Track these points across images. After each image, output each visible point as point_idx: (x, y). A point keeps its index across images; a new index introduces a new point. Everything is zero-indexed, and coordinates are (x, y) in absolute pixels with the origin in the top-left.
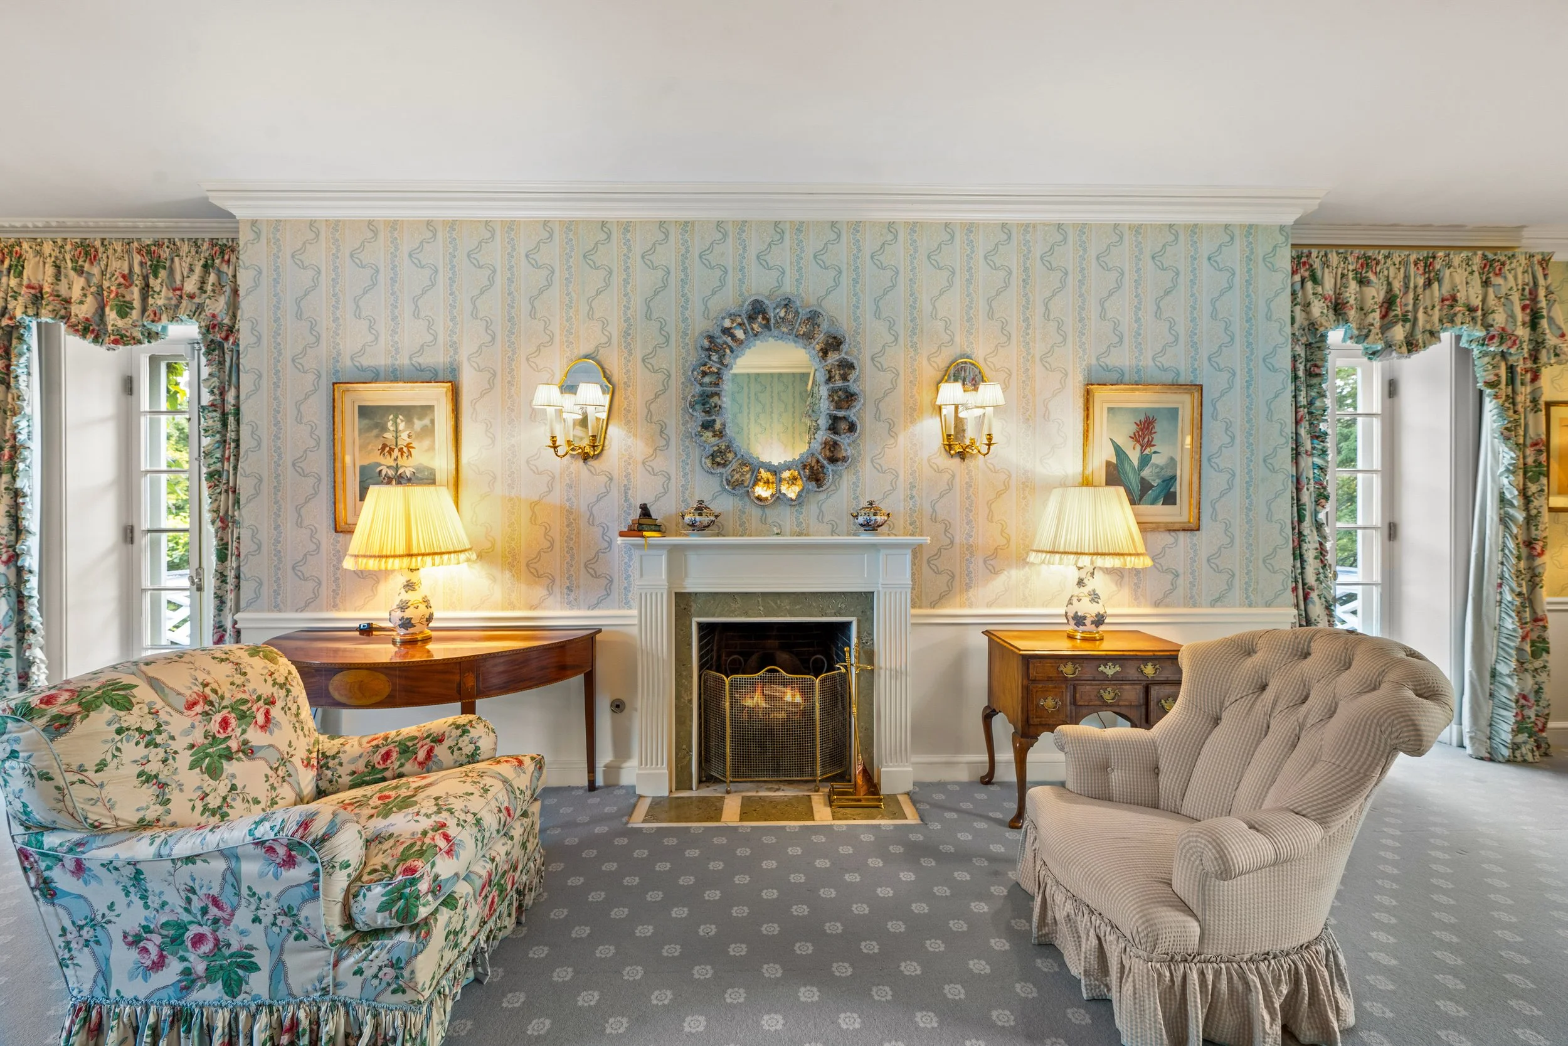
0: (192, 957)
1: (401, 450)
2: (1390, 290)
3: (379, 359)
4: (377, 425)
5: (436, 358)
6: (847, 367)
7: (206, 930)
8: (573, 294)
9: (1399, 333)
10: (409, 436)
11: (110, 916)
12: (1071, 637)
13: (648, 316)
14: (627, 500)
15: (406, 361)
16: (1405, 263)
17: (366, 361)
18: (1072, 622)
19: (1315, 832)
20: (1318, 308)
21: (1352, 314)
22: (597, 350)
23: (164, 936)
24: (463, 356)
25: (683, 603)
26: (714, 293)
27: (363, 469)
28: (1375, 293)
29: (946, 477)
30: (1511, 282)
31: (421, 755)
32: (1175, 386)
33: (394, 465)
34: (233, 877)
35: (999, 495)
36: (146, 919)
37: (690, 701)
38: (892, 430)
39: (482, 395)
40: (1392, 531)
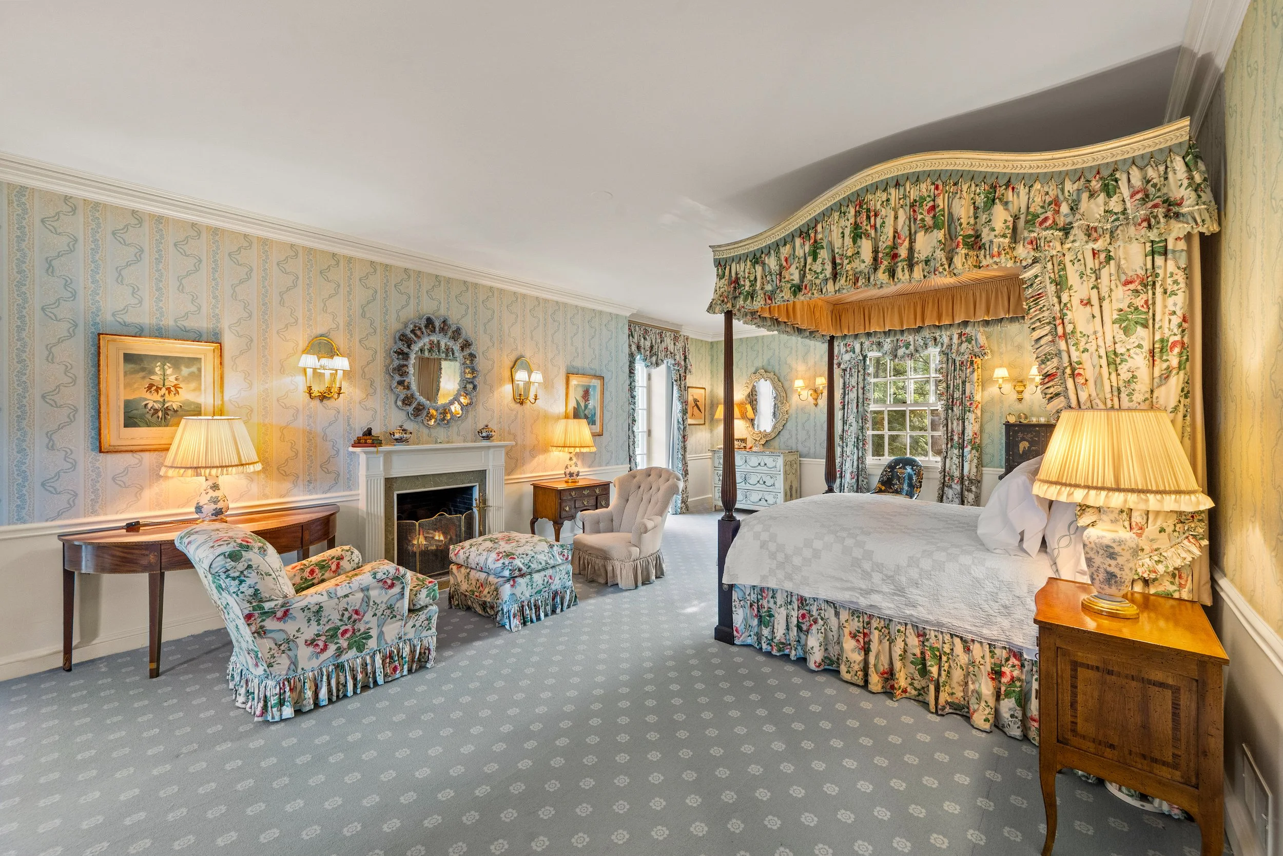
0: (341, 641)
1: (169, 389)
2: (652, 343)
3: (145, 319)
4: (143, 369)
5: (202, 323)
6: (472, 356)
7: (349, 627)
8: (312, 294)
9: (654, 359)
10: (176, 379)
11: (297, 634)
12: (567, 482)
13: (363, 315)
14: (349, 425)
15: (171, 323)
16: (655, 333)
17: (129, 318)
18: (568, 476)
19: (660, 518)
20: (634, 347)
21: (642, 351)
22: (329, 331)
23: (326, 636)
24: (225, 324)
25: (390, 483)
26: (403, 308)
27: (127, 404)
28: (648, 344)
29: (514, 412)
30: (680, 345)
31: (334, 567)
32: (596, 376)
33: (161, 400)
34: (367, 600)
35: (535, 422)
36: (318, 630)
37: (393, 539)
38: (491, 389)
39: (242, 353)
40: (649, 433)
